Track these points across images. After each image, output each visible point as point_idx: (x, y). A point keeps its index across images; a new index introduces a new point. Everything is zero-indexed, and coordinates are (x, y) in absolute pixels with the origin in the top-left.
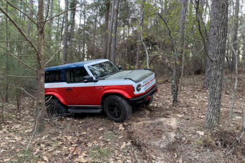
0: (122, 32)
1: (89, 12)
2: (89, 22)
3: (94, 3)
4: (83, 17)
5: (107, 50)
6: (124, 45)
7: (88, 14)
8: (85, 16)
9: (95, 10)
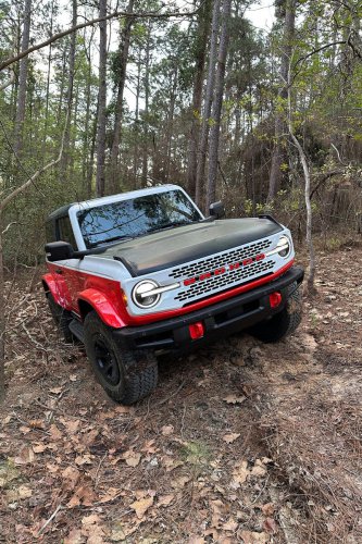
0: (233, 125)
1: (158, 82)
2: (158, 104)
3: (169, 58)
4: (143, 94)
5: (195, 167)
6: (238, 154)
7: (154, 85)
8: (148, 92)
9: (170, 75)
